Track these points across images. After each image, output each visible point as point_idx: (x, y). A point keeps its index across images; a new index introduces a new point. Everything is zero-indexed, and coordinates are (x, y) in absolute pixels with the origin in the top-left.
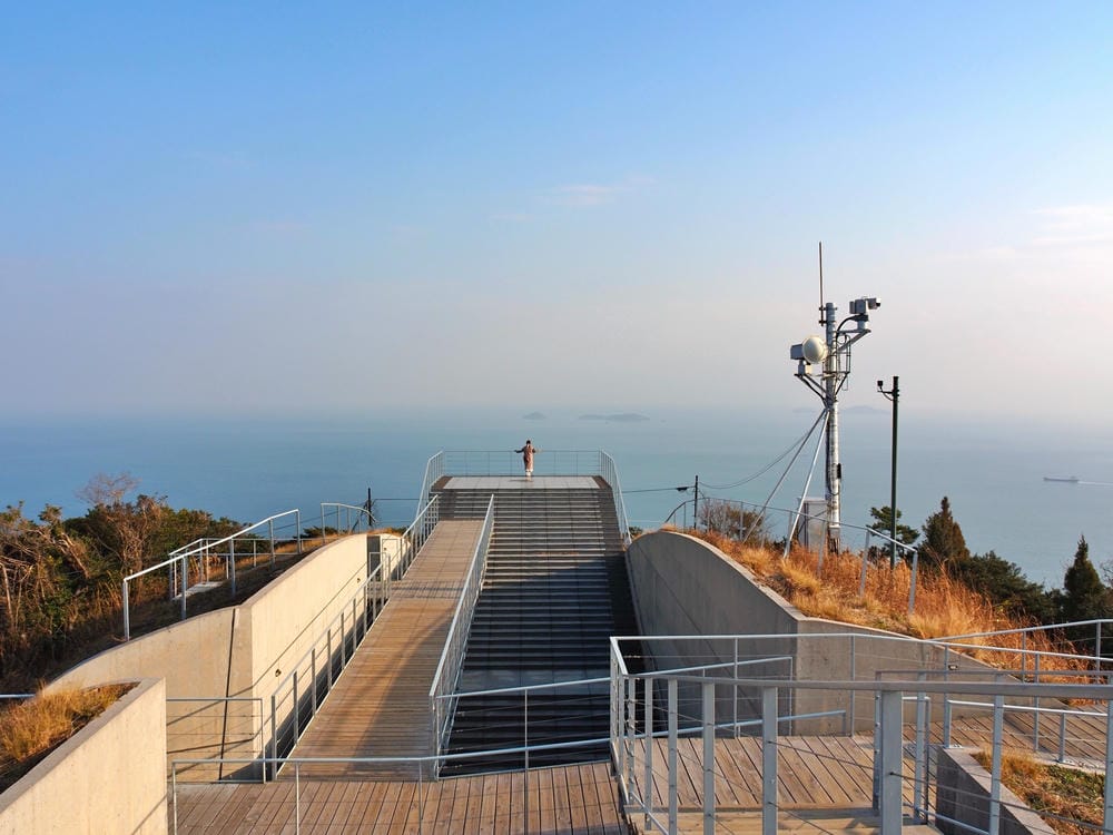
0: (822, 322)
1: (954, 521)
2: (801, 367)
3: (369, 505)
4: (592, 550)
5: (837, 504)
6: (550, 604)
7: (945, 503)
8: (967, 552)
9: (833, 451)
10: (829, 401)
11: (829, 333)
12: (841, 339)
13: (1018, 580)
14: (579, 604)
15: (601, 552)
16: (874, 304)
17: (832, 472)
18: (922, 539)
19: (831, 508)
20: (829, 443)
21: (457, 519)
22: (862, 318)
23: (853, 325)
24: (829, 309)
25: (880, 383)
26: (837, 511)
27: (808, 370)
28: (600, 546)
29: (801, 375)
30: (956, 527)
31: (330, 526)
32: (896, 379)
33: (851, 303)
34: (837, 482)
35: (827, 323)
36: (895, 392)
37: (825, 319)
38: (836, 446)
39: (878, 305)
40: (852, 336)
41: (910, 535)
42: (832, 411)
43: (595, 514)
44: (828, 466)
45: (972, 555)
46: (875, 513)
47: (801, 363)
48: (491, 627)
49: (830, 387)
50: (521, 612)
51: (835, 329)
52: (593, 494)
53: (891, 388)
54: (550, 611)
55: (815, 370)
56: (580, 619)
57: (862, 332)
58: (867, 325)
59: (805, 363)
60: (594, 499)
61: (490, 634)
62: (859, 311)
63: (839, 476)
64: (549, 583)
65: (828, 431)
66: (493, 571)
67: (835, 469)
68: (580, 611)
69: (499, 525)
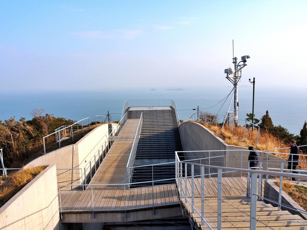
0: (233, 62)
1: (269, 117)
2: (228, 75)
3: (108, 115)
4: (170, 127)
5: (237, 113)
6: (158, 141)
9: (236, 99)
10: (235, 85)
11: (235, 66)
12: (239, 67)
13: (287, 133)
14: (166, 141)
15: (172, 127)
16: (248, 57)
17: (236, 104)
19: (236, 114)
20: (235, 96)
21: (133, 119)
22: (245, 61)
23: (242, 63)
24: (235, 59)
25: (250, 80)
26: (237, 115)
27: (229, 76)
28: (172, 126)
29: (227, 78)
30: (270, 119)
31: (98, 121)
32: (254, 78)
33: (242, 57)
34: (237, 107)
35: (235, 63)
37: (234, 62)
38: (237, 97)
39: (249, 57)
40: (242, 66)
41: (257, 121)
42: (236, 88)
43: (170, 117)
44: (235, 103)
45: (274, 126)
46: (248, 115)
47: (227, 74)
48: (142, 148)
49: (235, 81)
50: (150, 144)
51: (237, 64)
52: (170, 111)
53: (253, 81)
54: (159, 143)
55: (232, 76)
56: (167, 145)
57: (245, 65)
58: (246, 63)
59: (228, 74)
60: (170, 113)
61: (142, 150)
62: (244, 59)
63: (238, 106)
64: (158, 136)
65: (235, 93)
66: (143, 133)
67: (237, 103)
68: (166, 143)
69: (144, 120)
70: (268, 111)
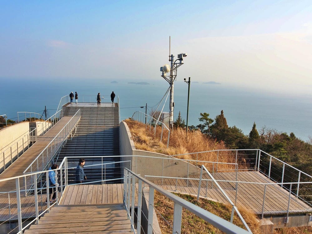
0: (170, 60)
1: (224, 117)
2: (163, 73)
3: (45, 111)
4: (110, 125)
5: (173, 114)
6: (95, 142)
7: (222, 112)
8: (227, 126)
9: (172, 99)
10: (171, 84)
11: (172, 64)
12: (175, 66)
13: (241, 134)
14: (104, 142)
15: (112, 126)
16: (185, 55)
17: (171, 105)
18: (214, 122)
19: (170, 115)
20: (171, 96)
21: (69, 116)
22: (181, 59)
23: (178, 62)
24: (172, 56)
25: (185, 79)
26: (172, 116)
27: (165, 75)
28: (112, 125)
29: (163, 76)
30: (225, 119)
32: (189, 78)
33: (178, 55)
34: (173, 108)
35: (171, 60)
36: (189, 82)
37: (171, 59)
38: (173, 97)
39: (186, 56)
40: (178, 65)
41: (211, 121)
42: (172, 87)
43: (112, 115)
44: (170, 103)
45: (229, 127)
46: (201, 114)
47: (163, 72)
48: (76, 149)
49: (172, 80)
50: (86, 144)
51: (173, 62)
52: (113, 109)
53: (188, 81)
54: (95, 144)
55: (167, 75)
56: (103, 146)
57: (181, 64)
58: (182, 62)
59: (164, 72)
60: (113, 110)
61: (75, 151)
62: (180, 57)
63: (173, 106)
64: (95, 136)
65: (171, 93)
66: (79, 132)
67: (172, 104)
68: (103, 144)
69: (82, 118)
70: (223, 111)
